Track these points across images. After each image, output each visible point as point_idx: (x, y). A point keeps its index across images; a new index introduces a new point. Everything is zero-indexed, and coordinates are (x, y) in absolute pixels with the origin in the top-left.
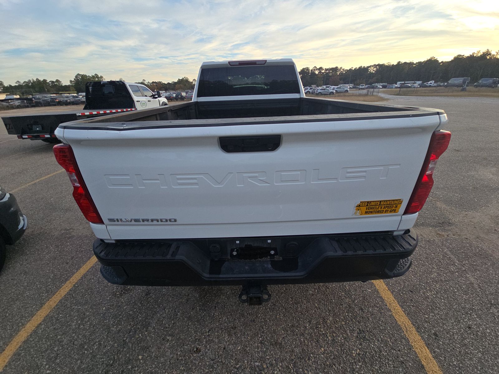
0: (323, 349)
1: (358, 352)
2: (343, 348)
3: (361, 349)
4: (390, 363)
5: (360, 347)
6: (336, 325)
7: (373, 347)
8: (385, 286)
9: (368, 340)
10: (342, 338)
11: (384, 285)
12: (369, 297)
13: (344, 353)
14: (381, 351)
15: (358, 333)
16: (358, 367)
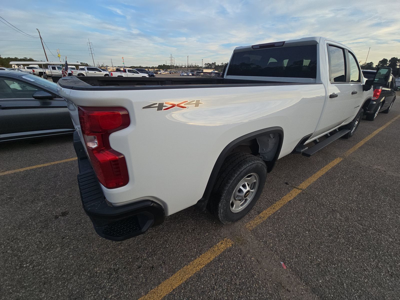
0: (97, 249)
1: (98, 271)
2: (99, 261)
3: (101, 273)
4: (92, 297)
5: (103, 273)
6: (118, 252)
7: (104, 282)
8: (177, 286)
9: (110, 277)
10: (107, 259)
11: (178, 283)
12: (156, 272)
13: (96, 262)
14: (101, 289)
15: (114, 269)
16: (86, 274)
